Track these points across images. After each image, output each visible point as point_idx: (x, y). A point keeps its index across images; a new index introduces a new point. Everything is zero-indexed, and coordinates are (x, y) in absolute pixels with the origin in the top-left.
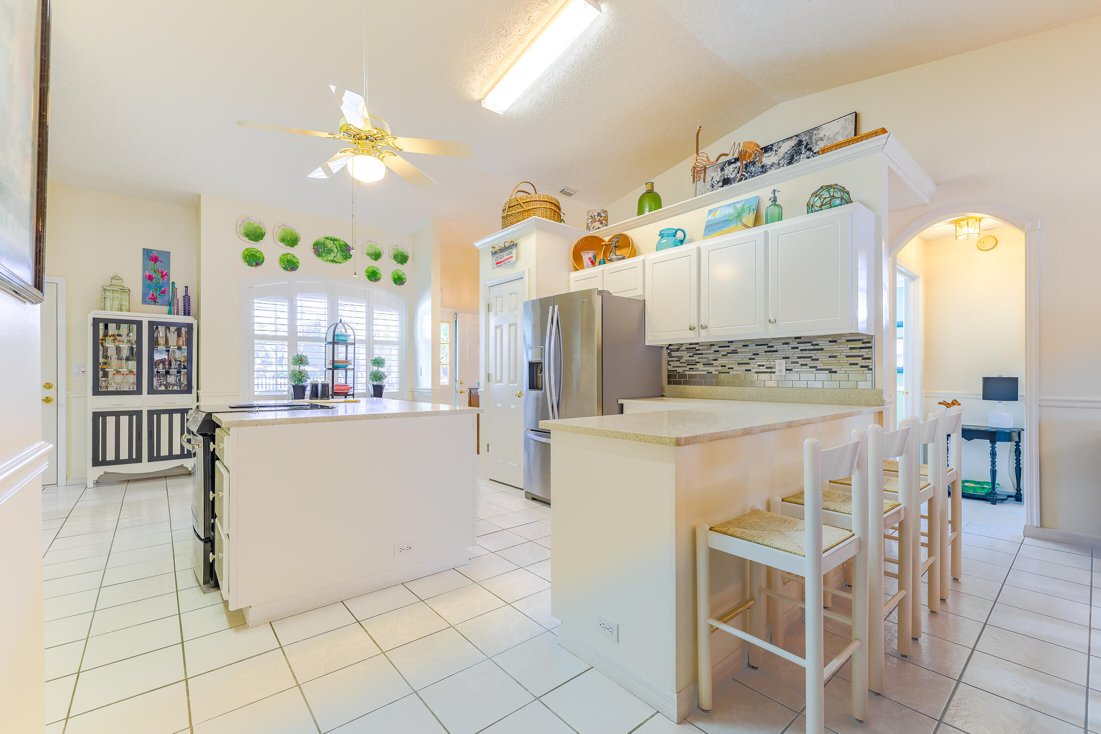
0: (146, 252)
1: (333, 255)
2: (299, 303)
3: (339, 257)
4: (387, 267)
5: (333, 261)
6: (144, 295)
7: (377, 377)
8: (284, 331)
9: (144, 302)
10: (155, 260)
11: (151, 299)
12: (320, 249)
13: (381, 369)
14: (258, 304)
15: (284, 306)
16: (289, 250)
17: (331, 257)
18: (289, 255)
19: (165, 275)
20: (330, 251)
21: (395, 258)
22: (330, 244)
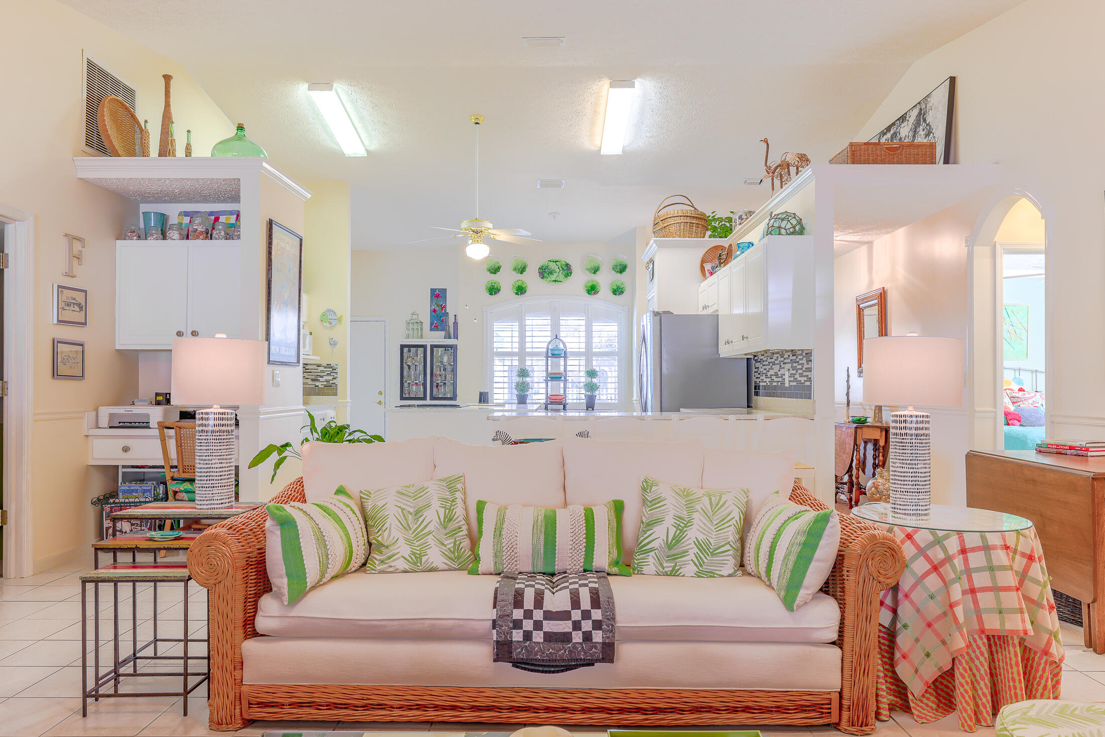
0: (433, 290)
1: (555, 275)
2: (528, 322)
3: (561, 277)
4: (605, 280)
5: (555, 281)
6: (431, 324)
7: (591, 388)
8: (516, 348)
9: (431, 330)
10: (438, 296)
11: (434, 327)
12: (544, 272)
13: (595, 380)
14: (497, 326)
15: (516, 326)
16: (519, 276)
17: (553, 277)
18: (519, 281)
19: (443, 307)
20: (551, 273)
21: (613, 269)
22: (553, 266)
